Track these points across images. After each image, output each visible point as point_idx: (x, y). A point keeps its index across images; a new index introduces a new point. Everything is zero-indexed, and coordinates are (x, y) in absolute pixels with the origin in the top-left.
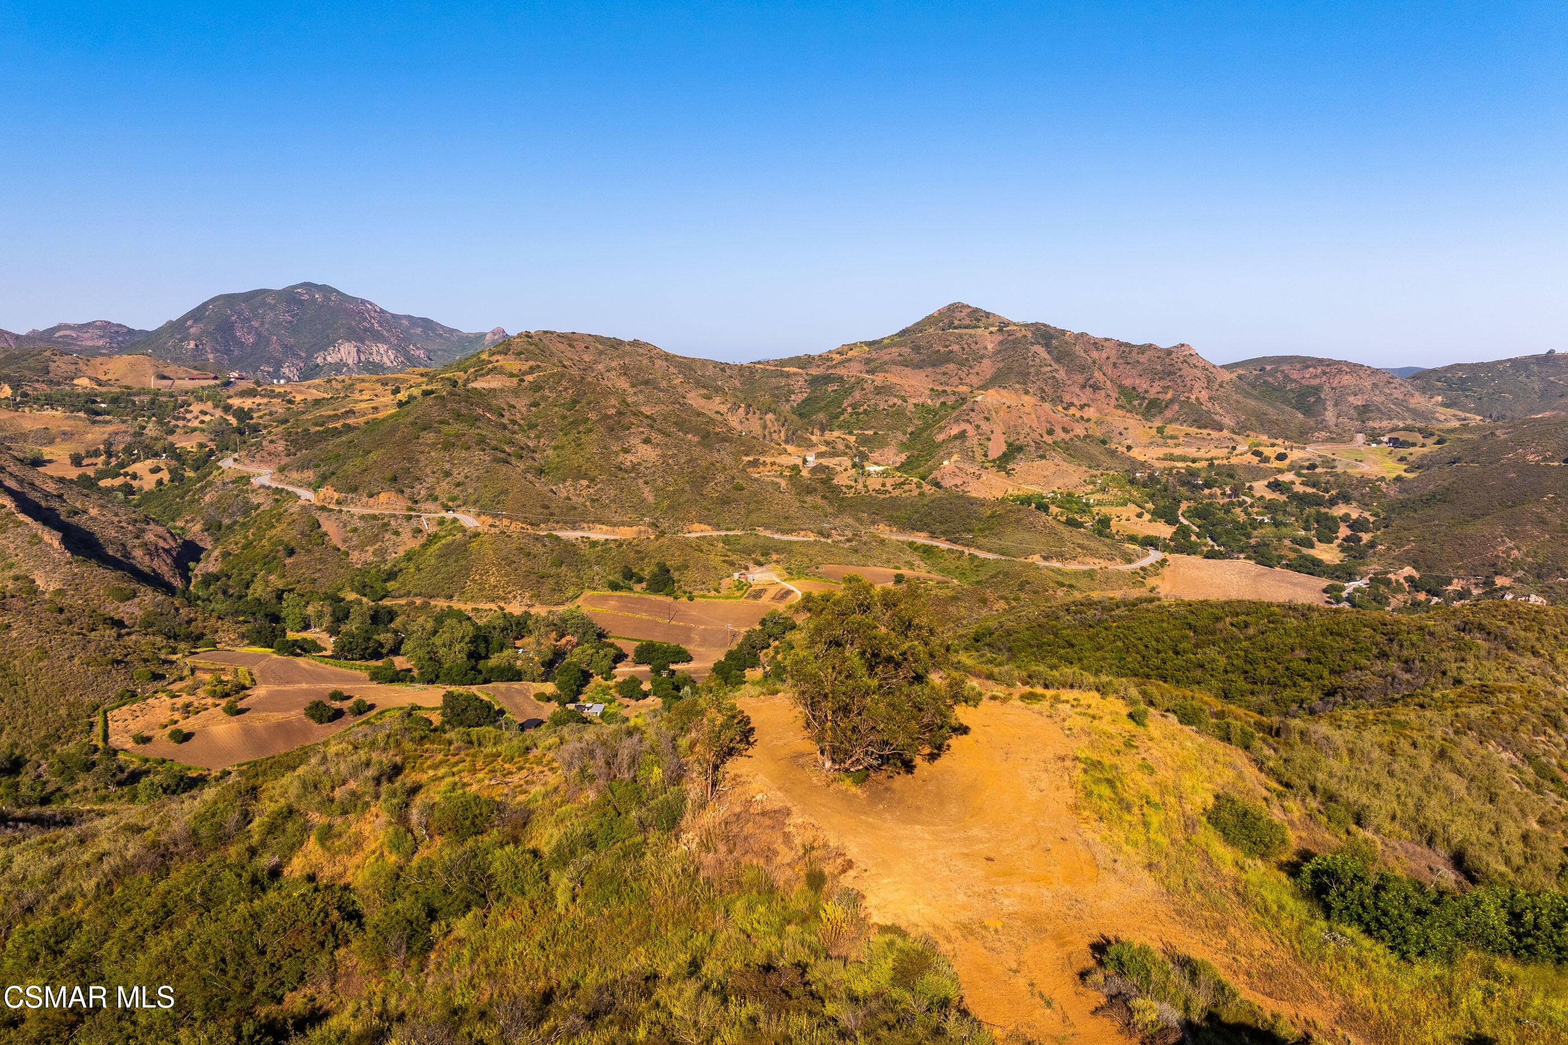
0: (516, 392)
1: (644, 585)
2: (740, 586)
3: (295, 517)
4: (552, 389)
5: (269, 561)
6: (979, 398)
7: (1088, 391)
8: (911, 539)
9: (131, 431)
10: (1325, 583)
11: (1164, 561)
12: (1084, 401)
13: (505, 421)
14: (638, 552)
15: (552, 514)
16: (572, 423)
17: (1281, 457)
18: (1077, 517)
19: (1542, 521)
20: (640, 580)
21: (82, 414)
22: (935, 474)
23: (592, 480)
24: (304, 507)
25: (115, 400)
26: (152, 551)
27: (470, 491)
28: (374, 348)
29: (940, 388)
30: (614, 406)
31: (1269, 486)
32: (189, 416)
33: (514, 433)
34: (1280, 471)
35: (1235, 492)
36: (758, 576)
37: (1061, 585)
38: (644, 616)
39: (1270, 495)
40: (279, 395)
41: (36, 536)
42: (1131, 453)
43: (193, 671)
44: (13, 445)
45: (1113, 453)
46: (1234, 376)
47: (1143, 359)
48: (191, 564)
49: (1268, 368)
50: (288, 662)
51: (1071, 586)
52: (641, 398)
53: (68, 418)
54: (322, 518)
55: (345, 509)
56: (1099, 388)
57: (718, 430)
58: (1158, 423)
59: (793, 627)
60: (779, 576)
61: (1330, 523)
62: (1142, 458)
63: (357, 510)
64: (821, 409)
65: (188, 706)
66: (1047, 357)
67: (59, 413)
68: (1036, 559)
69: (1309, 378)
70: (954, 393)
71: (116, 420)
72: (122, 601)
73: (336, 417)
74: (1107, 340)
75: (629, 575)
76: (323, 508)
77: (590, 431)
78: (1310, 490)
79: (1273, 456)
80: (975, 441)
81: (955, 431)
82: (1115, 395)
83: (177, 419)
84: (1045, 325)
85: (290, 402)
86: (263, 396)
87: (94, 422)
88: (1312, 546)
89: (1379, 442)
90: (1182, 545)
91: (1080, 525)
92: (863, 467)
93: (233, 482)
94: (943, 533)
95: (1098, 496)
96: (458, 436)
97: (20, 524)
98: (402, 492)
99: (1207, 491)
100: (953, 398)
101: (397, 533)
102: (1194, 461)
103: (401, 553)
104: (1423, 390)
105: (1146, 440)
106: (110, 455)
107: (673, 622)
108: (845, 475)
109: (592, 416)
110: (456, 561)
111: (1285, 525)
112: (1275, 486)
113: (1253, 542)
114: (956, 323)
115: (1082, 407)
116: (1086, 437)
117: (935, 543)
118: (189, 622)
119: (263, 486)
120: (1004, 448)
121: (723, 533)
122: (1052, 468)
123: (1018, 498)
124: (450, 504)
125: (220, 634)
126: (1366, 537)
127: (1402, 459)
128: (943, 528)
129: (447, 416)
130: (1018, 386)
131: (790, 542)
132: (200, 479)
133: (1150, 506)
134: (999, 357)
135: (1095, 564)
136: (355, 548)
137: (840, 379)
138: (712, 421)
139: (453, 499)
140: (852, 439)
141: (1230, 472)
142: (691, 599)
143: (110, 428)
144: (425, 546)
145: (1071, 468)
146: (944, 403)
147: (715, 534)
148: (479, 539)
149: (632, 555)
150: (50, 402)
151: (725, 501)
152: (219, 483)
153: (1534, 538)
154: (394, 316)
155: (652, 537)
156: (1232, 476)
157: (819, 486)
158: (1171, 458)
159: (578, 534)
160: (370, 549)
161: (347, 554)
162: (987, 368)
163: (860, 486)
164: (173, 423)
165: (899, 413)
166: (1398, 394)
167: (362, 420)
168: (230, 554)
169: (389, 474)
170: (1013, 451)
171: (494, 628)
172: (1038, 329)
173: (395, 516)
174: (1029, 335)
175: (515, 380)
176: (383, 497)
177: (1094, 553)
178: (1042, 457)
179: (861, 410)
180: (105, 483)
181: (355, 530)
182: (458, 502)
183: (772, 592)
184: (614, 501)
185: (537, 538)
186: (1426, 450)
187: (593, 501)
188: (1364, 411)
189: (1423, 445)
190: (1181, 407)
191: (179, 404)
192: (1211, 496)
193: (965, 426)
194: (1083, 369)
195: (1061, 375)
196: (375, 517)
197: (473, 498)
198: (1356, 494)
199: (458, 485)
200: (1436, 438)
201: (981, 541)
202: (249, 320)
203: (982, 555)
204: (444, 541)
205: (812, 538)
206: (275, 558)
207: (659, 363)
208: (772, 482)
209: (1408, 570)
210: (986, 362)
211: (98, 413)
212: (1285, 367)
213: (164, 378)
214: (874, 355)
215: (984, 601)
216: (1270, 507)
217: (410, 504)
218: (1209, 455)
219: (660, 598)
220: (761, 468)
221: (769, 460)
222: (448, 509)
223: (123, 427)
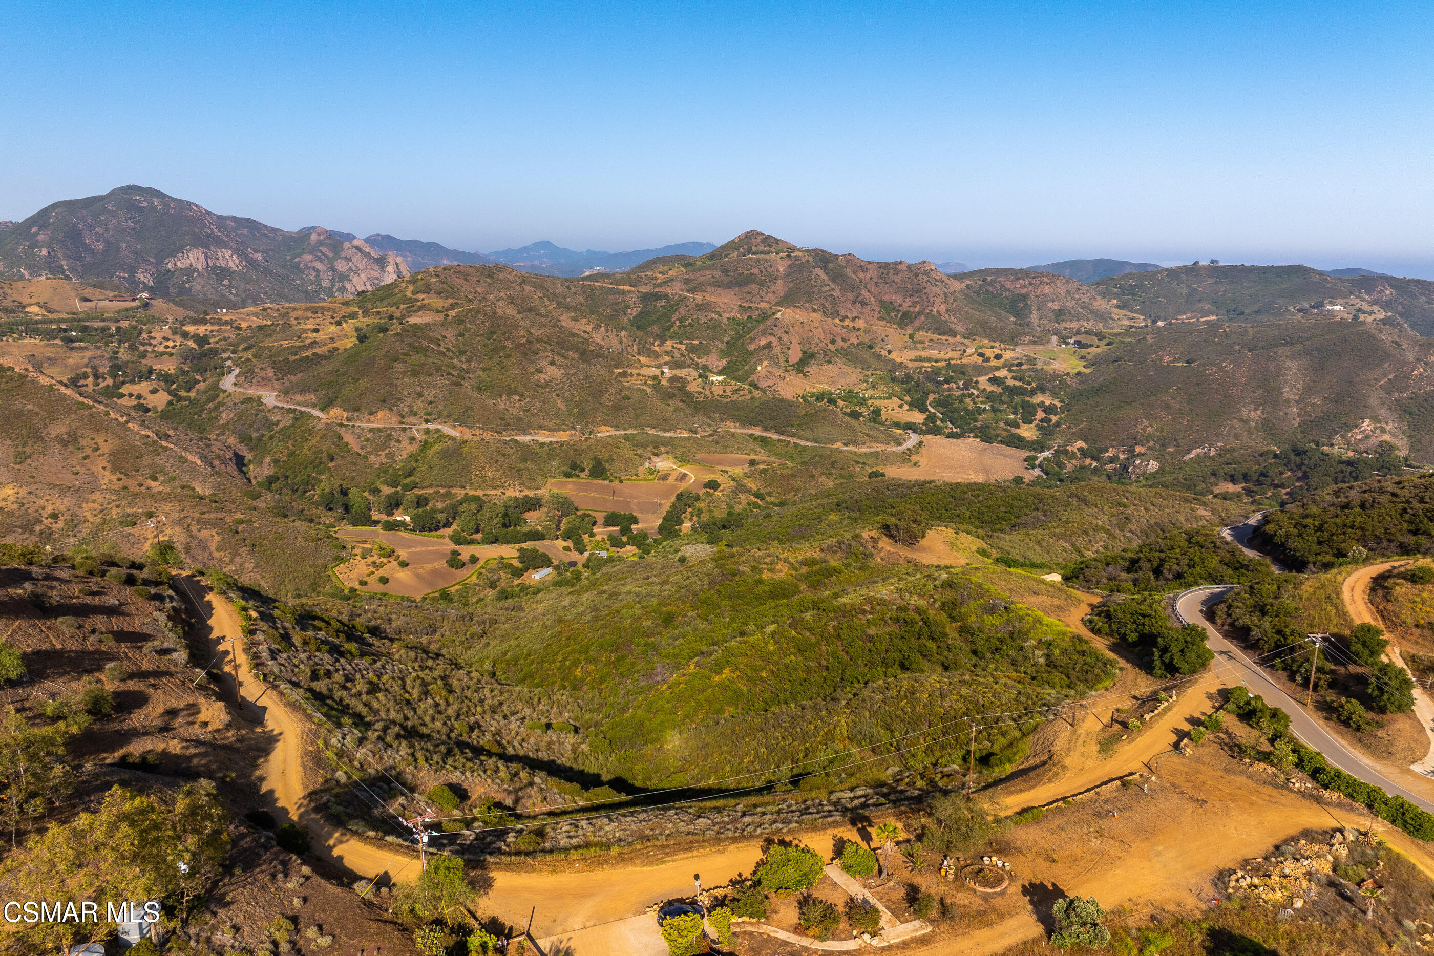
0: (444, 324)
1: (587, 473)
2: (651, 471)
3: (323, 432)
4: (471, 322)
5: (318, 465)
6: (778, 315)
7: (858, 305)
8: (751, 432)
9: (107, 355)
10: (1026, 454)
11: (921, 442)
12: (855, 314)
14: (575, 450)
15: (509, 424)
16: (493, 349)
17: (998, 357)
18: (857, 408)
19: (1167, 407)
20: (583, 470)
21: (58, 342)
22: (753, 377)
23: (522, 395)
24: (327, 424)
27: (442, 407)
28: (220, 254)
29: (746, 305)
30: (524, 336)
31: (989, 380)
32: (154, 342)
34: (997, 368)
35: (966, 386)
36: (663, 464)
37: (858, 463)
38: (596, 494)
39: (990, 388)
40: (226, 323)
42: (891, 357)
45: (878, 357)
46: (963, 286)
47: (897, 279)
48: (244, 468)
49: (989, 279)
50: (394, 535)
51: (864, 463)
53: (48, 345)
54: (341, 431)
55: (355, 425)
56: (866, 304)
57: (591, 347)
58: (909, 331)
59: (697, 498)
60: (673, 463)
61: (1031, 409)
62: (899, 360)
63: (364, 425)
64: (654, 322)
65: (374, 563)
66: (826, 278)
67: (38, 341)
68: (839, 445)
69: (1019, 287)
70: (757, 309)
71: (90, 346)
73: (304, 347)
74: (870, 263)
75: (574, 466)
76: (341, 425)
77: (508, 356)
78: (1018, 383)
79: (992, 356)
80: (779, 350)
81: (763, 342)
82: (877, 309)
83: (144, 344)
84: (822, 251)
85: (238, 328)
86: (213, 324)
87: (72, 349)
88: (1018, 427)
89: (1067, 344)
90: (931, 428)
91: (861, 415)
92: (707, 377)
93: (242, 403)
94: (774, 428)
95: (871, 392)
96: (419, 365)
97: (166, 449)
98: (392, 410)
99: (946, 386)
100: (757, 313)
101: (398, 441)
102: (936, 361)
103: (405, 456)
104: (1103, 295)
105: (901, 345)
106: (97, 376)
107: (617, 498)
108: (695, 383)
109: (508, 344)
110: (456, 461)
111: (1000, 411)
112: (994, 381)
113: (978, 424)
114: (754, 249)
115: (854, 319)
116: (859, 344)
117: (768, 435)
119: (275, 407)
120: (800, 355)
121: (623, 432)
122: (837, 371)
123: (813, 395)
124: (429, 417)
126: (1054, 419)
127: (1082, 358)
128: (772, 424)
129: (407, 349)
130: (807, 305)
131: (671, 438)
133: (907, 398)
134: (790, 278)
135: (879, 447)
136: (371, 453)
137: (666, 296)
138: (585, 341)
139: (430, 414)
140: (683, 347)
141: (962, 370)
142: (621, 482)
143: (88, 354)
144: (423, 450)
145: (850, 370)
146: (750, 317)
147: (618, 433)
148: (468, 445)
149: (572, 452)
150: (23, 330)
151: (618, 408)
152: (231, 404)
153: (1162, 418)
154: (219, 217)
155: (583, 439)
156: (963, 373)
157: (676, 392)
158: (919, 359)
159: (530, 438)
160: (382, 453)
161: (367, 458)
162: (780, 287)
163: (707, 392)
164: (142, 348)
165: (715, 326)
166: (1085, 298)
168: (280, 461)
169: (379, 397)
170: (807, 358)
172: (817, 254)
173: (393, 428)
174: (811, 259)
175: (442, 316)
176: (380, 414)
177: (876, 440)
178: (829, 362)
179: (687, 323)
181: (368, 440)
182: (435, 416)
183: (674, 475)
184: (541, 411)
185: (506, 443)
186: (1099, 350)
187: (525, 411)
188: (1059, 315)
189: (1098, 347)
190: (926, 318)
192: (950, 389)
193: (770, 338)
194: (853, 288)
195: (837, 293)
196: (380, 430)
197: (445, 413)
198: (1049, 385)
199: (430, 403)
200: (1107, 340)
201: (801, 433)
203: (803, 443)
204: (438, 447)
205: (685, 434)
206: (321, 463)
208: (640, 389)
209: (1080, 443)
210: (780, 283)
211: (72, 341)
212: (1002, 279)
213: (86, 300)
214: (691, 276)
215: (812, 477)
216: (990, 397)
217: (400, 419)
218: (947, 357)
219: (600, 482)
220: (630, 378)
221: (635, 372)
222: (427, 421)
223: (99, 352)
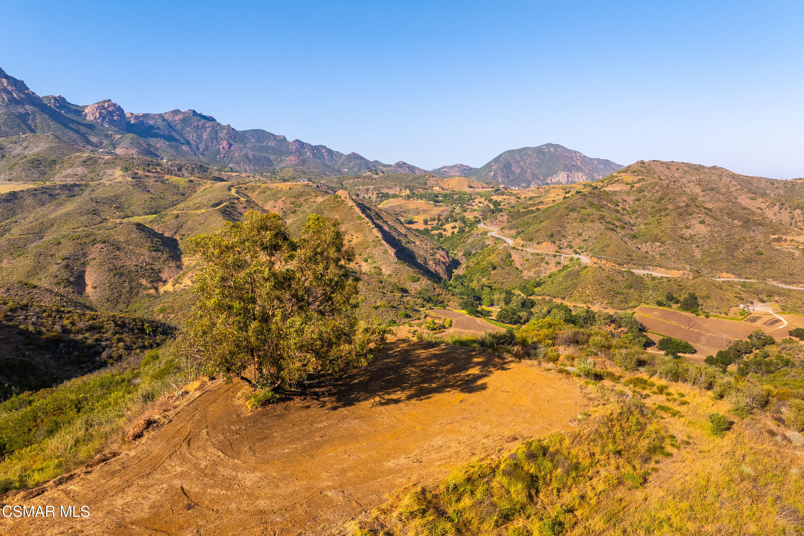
0: (628, 193)
1: (679, 305)
2: (743, 313)
3: (500, 251)
4: (649, 191)
5: (484, 271)
9: (450, 210)
13: (619, 208)
14: (679, 286)
15: (632, 260)
16: (658, 210)
20: (677, 302)
21: (432, 202)
23: (663, 243)
24: (505, 247)
25: (445, 196)
26: (437, 262)
27: (590, 244)
28: (576, 175)
30: (684, 201)
32: (473, 204)
33: (623, 215)
36: (758, 308)
38: (674, 323)
40: (514, 195)
41: (386, 250)
43: (426, 316)
44: (404, 215)
48: (454, 270)
50: (472, 319)
52: (708, 198)
53: (426, 204)
54: (512, 252)
55: (524, 249)
57: (755, 218)
59: (773, 343)
60: (774, 310)
63: (530, 250)
65: (415, 331)
67: (423, 202)
71: (444, 205)
72: (413, 282)
73: (534, 205)
75: (671, 298)
76: (514, 248)
77: (668, 215)
83: (469, 205)
85: (519, 198)
86: (507, 195)
87: (436, 206)
93: (481, 234)
96: (588, 215)
97: (382, 245)
98: (555, 242)
101: (547, 263)
103: (548, 274)
106: (439, 220)
107: (691, 329)
109: (670, 207)
110: (572, 280)
118: (439, 295)
119: (492, 236)
121: (742, 280)
124: (578, 250)
125: (451, 302)
129: (585, 204)
131: (790, 290)
132: (468, 232)
136: (526, 269)
138: (753, 213)
139: (580, 248)
142: (707, 317)
143: (441, 209)
144: (560, 271)
147: (736, 280)
148: (586, 269)
149: (676, 287)
150: (421, 197)
151: (748, 261)
152: (475, 234)
154: (590, 159)
155: (690, 278)
159: (646, 272)
160: (533, 270)
161: (522, 272)
164: (467, 207)
167: (546, 206)
168: (469, 267)
169: (549, 233)
171: (580, 317)
173: (548, 254)
175: (629, 186)
176: (544, 245)
180: (433, 232)
181: (528, 260)
182: (583, 250)
183: (765, 319)
184: (674, 256)
185: (620, 272)
187: (662, 255)
191: (471, 199)
196: (538, 254)
197: (590, 248)
199: (584, 241)
202: (519, 162)
204: (569, 269)
206: (487, 270)
207: (725, 178)
208: (790, 252)
211: (438, 202)
213: (471, 187)
217: (557, 249)
219: (688, 314)
220: (783, 243)
221: (789, 238)
222: (576, 253)
223: (447, 208)
